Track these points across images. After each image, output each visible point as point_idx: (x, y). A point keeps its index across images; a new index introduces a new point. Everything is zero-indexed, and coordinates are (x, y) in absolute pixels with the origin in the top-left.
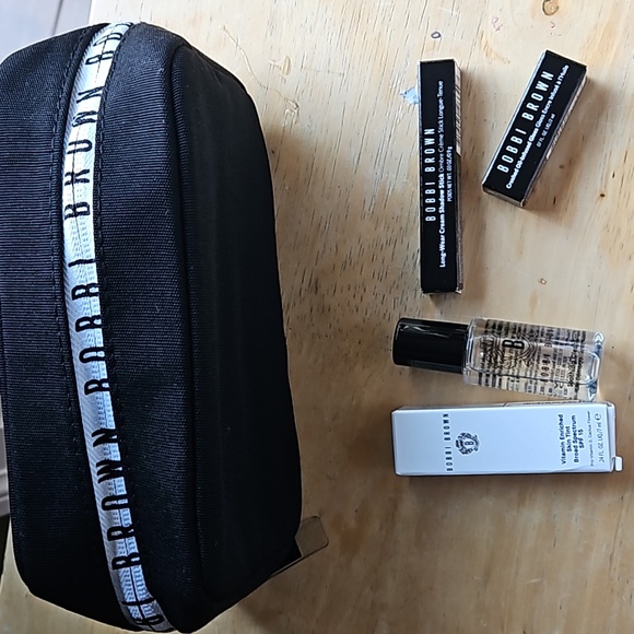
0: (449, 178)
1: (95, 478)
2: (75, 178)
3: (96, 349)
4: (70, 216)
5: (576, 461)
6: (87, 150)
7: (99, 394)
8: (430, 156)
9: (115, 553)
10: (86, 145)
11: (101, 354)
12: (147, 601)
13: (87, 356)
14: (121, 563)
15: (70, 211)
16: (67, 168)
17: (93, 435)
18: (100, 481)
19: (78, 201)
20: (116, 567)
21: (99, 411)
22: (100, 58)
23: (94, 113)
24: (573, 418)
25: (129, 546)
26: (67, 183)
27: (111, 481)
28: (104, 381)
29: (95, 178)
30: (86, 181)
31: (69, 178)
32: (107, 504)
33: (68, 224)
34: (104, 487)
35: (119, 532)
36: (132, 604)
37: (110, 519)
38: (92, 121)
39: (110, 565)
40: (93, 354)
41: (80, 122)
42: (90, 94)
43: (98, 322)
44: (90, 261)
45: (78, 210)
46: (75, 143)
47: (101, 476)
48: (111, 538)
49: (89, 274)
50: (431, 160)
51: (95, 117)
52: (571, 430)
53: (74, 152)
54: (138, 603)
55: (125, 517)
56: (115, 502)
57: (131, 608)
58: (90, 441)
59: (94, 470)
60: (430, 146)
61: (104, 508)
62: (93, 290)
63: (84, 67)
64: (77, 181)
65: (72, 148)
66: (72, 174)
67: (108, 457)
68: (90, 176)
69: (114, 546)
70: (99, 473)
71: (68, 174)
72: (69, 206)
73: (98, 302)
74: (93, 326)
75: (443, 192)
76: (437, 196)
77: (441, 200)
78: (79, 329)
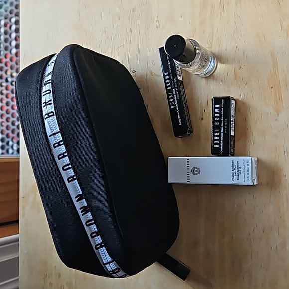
1: (80, 214)
2: (46, 104)
3: (68, 165)
4: (47, 118)
5: (238, 180)
6: (49, 93)
7: (74, 182)
8: (168, 83)
9: (95, 243)
10: (49, 91)
11: (70, 166)
12: (111, 262)
13: (65, 168)
14: (98, 246)
15: (47, 116)
16: (43, 101)
17: (76, 198)
18: (83, 215)
19: (49, 111)
20: (97, 249)
21: (74, 189)
22: (52, 63)
23: (50, 80)
24: (238, 162)
25: (98, 240)
26: (44, 106)
27: (87, 214)
28: (74, 176)
29: (54, 102)
30: (51, 104)
31: (45, 104)
32: (88, 224)
33: (46, 121)
34: (84, 217)
35: (95, 234)
36: (106, 264)
37: (90, 230)
38: (50, 83)
39: (94, 249)
40: (68, 167)
41: (46, 84)
42: (49, 74)
43: (66, 154)
44: (58, 132)
45: (50, 115)
46: (45, 92)
47: (83, 213)
48: (92, 237)
49: (59, 137)
51: (51, 81)
52: (237, 167)
53: (45, 95)
54: (108, 263)
55: (94, 228)
56: (90, 222)
57: (106, 266)
58: (75, 200)
59: (79, 211)
61: (87, 225)
62: (61, 143)
63: (47, 67)
64: (48, 104)
65: (44, 93)
66: (45, 103)
67: (84, 205)
68: (52, 102)
69: (94, 240)
70: (82, 212)
72: (46, 114)
73: (64, 147)
74: (64, 157)
75: (175, 96)
76: (174, 98)
77: (176, 99)
78: (59, 159)
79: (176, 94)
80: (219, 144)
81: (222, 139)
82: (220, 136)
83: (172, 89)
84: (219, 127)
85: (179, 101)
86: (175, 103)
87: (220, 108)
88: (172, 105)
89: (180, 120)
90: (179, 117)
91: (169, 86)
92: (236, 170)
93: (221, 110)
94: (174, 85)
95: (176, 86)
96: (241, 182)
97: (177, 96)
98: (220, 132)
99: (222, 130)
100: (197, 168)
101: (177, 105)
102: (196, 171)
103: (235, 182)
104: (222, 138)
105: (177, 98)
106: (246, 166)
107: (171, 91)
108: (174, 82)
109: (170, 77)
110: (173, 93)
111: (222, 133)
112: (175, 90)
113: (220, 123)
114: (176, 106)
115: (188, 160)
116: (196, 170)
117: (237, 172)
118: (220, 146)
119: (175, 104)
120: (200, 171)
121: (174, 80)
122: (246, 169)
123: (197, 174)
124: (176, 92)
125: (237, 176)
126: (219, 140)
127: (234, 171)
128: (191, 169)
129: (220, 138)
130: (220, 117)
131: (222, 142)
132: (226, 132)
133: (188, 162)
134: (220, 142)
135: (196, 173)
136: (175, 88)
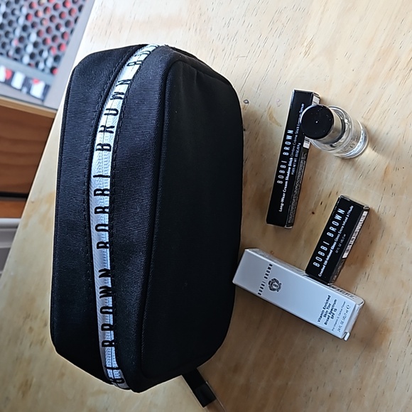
0: (295, 161)
1: (98, 295)
2: (106, 129)
3: (105, 225)
4: (99, 150)
5: (326, 324)
6: (115, 115)
7: (105, 250)
8: (287, 146)
9: (104, 338)
10: (115, 112)
11: (107, 228)
12: (117, 369)
13: (99, 228)
14: (107, 344)
15: (100, 147)
16: (102, 122)
17: (100, 271)
18: (101, 297)
19: (106, 142)
20: (104, 346)
21: (101, 259)
22: (135, 63)
23: (123, 94)
24: (335, 301)
25: (110, 336)
26: (101, 131)
27: (107, 298)
28: (107, 243)
29: (117, 131)
30: (112, 132)
31: (103, 129)
32: (104, 310)
33: (96, 154)
34: (102, 300)
35: (108, 327)
36: (110, 368)
37: (104, 319)
38: (121, 98)
39: (100, 344)
40: (103, 228)
41: (114, 98)
42: (124, 82)
43: (107, 210)
44: (107, 177)
45: (105, 147)
46: (109, 109)
48: (103, 329)
49: (106, 183)
50: (287, 149)
51: (123, 96)
52: (331, 307)
53: (108, 114)
54: (112, 369)
55: (110, 319)
56: (108, 310)
57: (109, 370)
58: (97, 274)
59: (98, 291)
60: (289, 140)
61: (101, 312)
62: (106, 192)
63: (126, 66)
64: (107, 131)
65: (107, 112)
66: (105, 127)
67: (107, 285)
68: (114, 130)
69: (104, 334)
70: (101, 293)
71: (102, 126)
72: (99, 144)
73: (108, 199)
74: (104, 212)
75: (290, 168)
76: (286, 170)
77: (288, 173)
78: (96, 212)
79: (292, 167)
80: (321, 264)
81: (327, 259)
82: (326, 253)
83: (289, 157)
84: (331, 241)
85: (293, 178)
86: (285, 178)
87: (343, 216)
88: (281, 180)
89: (282, 205)
90: (282, 200)
91: (286, 151)
92: (329, 311)
93: (343, 219)
94: (295, 153)
95: (296, 156)
96: (328, 328)
97: (291, 170)
98: (329, 248)
99: (333, 247)
100: (277, 282)
101: (286, 182)
102: (276, 286)
103: (321, 325)
104: (328, 257)
105: (291, 172)
106: (344, 311)
107: (287, 158)
108: (296, 149)
109: (293, 138)
110: (288, 163)
111: (331, 251)
112: (293, 160)
113: (335, 237)
114: (284, 183)
115: (271, 265)
116: (276, 283)
117: (329, 312)
118: (321, 267)
119: (284, 180)
120: (280, 288)
121: (296, 146)
122: (342, 315)
123: (274, 290)
124: (292, 164)
125: (326, 318)
126: (324, 258)
127: (325, 311)
128: (270, 279)
129: (326, 257)
130: (338, 228)
131: (326, 262)
132: (337, 252)
133: (269, 268)
134: (323, 261)
135: (274, 287)
136: (294, 157)
